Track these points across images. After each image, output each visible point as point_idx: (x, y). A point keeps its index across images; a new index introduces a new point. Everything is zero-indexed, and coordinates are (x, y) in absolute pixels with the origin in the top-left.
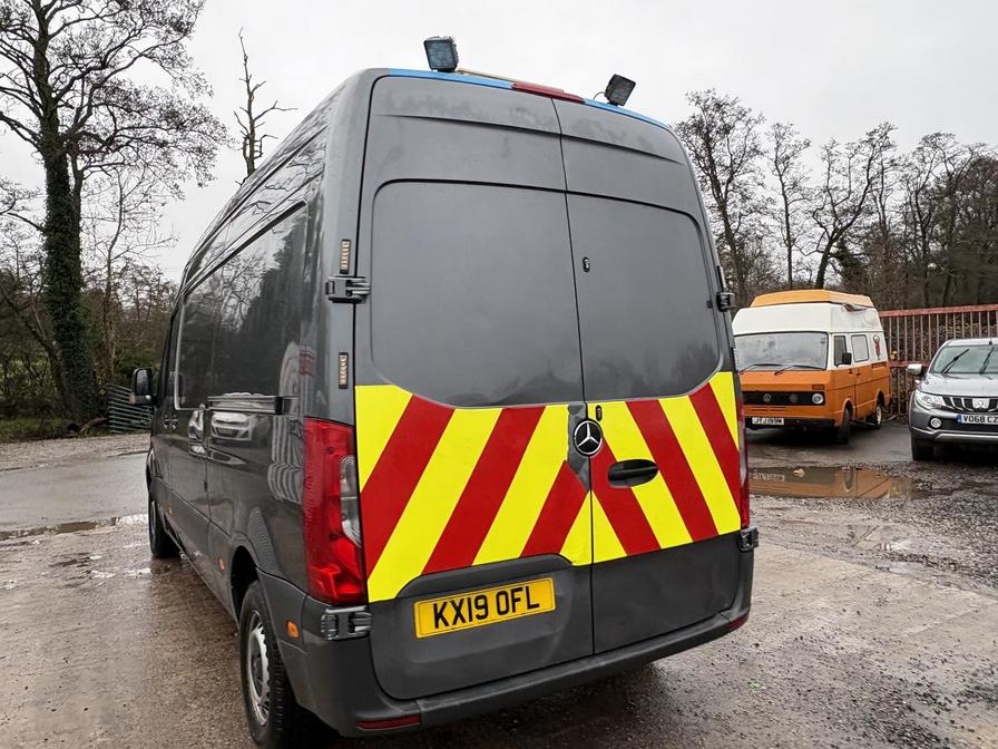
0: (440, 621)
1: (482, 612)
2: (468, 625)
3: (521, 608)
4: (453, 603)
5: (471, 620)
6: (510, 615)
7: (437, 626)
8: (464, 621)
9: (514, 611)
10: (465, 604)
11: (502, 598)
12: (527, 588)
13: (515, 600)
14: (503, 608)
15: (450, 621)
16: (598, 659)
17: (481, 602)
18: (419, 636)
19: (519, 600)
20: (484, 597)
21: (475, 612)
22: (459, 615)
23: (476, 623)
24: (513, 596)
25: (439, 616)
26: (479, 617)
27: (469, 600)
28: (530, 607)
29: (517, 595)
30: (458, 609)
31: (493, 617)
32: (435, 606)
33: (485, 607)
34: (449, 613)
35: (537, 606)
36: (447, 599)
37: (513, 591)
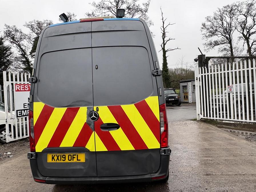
0: (53, 159)
1: (64, 159)
2: (60, 161)
3: (75, 160)
4: (57, 155)
5: (61, 160)
6: (72, 161)
7: (52, 160)
8: (59, 160)
9: (73, 160)
10: (60, 156)
11: (70, 156)
12: (77, 155)
13: (73, 158)
14: (70, 159)
15: (56, 160)
16: (98, 178)
17: (64, 157)
18: (48, 162)
19: (75, 158)
20: (65, 155)
21: (62, 159)
22: (58, 159)
23: (62, 161)
24: (73, 156)
25: (53, 158)
26: (63, 160)
27: (61, 155)
28: (78, 160)
29: (74, 156)
30: (58, 157)
31: (67, 161)
32: (52, 155)
33: (65, 158)
34: (56, 158)
35: (80, 160)
36: (55, 154)
37: (73, 155)
